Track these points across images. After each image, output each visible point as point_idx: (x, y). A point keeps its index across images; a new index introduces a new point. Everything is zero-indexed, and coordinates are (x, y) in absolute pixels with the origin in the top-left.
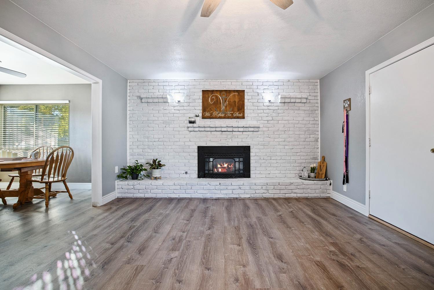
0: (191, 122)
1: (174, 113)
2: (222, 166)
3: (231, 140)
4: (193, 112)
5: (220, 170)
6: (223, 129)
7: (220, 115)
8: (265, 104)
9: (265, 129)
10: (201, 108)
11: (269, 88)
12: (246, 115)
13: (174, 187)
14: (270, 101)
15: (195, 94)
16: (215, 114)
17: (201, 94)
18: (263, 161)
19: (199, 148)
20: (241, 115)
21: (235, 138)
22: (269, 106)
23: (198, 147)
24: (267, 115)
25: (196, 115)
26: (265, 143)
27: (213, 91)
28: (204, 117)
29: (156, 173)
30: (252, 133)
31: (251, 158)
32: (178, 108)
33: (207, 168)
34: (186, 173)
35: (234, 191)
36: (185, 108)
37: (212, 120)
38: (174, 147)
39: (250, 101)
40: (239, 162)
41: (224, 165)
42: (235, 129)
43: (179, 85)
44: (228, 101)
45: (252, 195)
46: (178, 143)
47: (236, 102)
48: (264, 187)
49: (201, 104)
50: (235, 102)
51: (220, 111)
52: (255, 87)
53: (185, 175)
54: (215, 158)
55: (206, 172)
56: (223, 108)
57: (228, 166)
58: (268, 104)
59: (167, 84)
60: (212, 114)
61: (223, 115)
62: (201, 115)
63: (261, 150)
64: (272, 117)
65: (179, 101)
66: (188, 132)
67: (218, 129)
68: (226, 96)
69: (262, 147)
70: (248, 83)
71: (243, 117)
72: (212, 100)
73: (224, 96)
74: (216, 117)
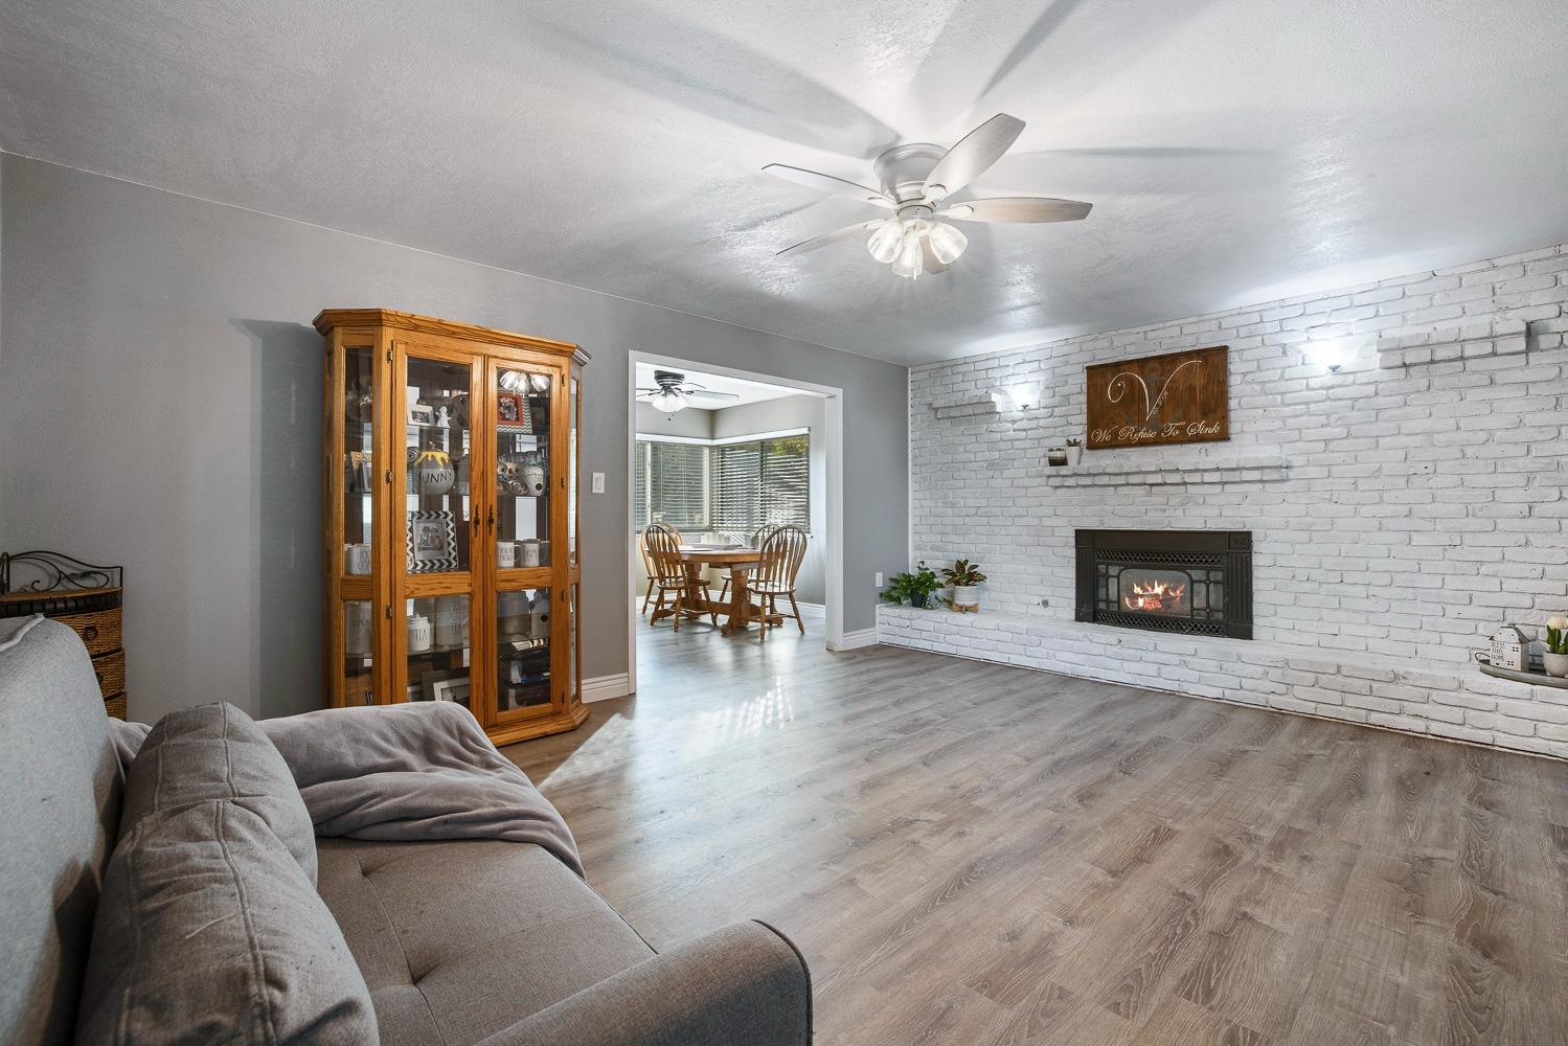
0: (1054, 462)
1: (1012, 440)
2: (1149, 591)
3: (1179, 512)
4: (1062, 432)
5: (1141, 602)
6: (1151, 479)
7: (1142, 434)
8: (1313, 383)
9: (1313, 472)
10: (1083, 418)
11: (1331, 321)
12: (1234, 428)
14: (1334, 369)
15: (1069, 380)
16: (1124, 433)
17: (1083, 378)
18: (1308, 586)
19: (1081, 535)
20: (1215, 429)
21: (1196, 504)
22: (1332, 387)
23: (1078, 532)
24: (1323, 420)
25: (1068, 441)
26: (1315, 524)
27: (1117, 366)
28: (1092, 446)
29: (965, 595)
30: (1260, 486)
31: (1256, 573)
32: (1025, 424)
33: (1102, 594)
34: (1045, 603)
35: (1164, 669)
36: (1041, 422)
37: (1117, 451)
38: (1013, 530)
39: (1249, 378)
40: (1207, 582)
41: (1153, 588)
42: (1189, 478)
43: (1024, 362)
44: (1168, 389)
45: (1227, 692)
46: (1025, 521)
47: (1195, 388)
48: (1275, 674)
49: (1084, 408)
50: (1192, 388)
51: (1141, 421)
52: (1269, 328)
53: (1041, 610)
54: (1126, 567)
55: (1102, 606)
56: (1151, 411)
57: (1166, 592)
58: (1330, 379)
59: (995, 363)
60: (1115, 434)
61: (1152, 435)
62: (1083, 439)
63: (1297, 546)
64: (1348, 426)
65: (1025, 407)
66: (1049, 490)
67: (1133, 479)
68: (1162, 374)
69: (1303, 536)
70: (1242, 320)
71: (1223, 437)
72: (1116, 391)
73: (1154, 375)
74: (1128, 444)
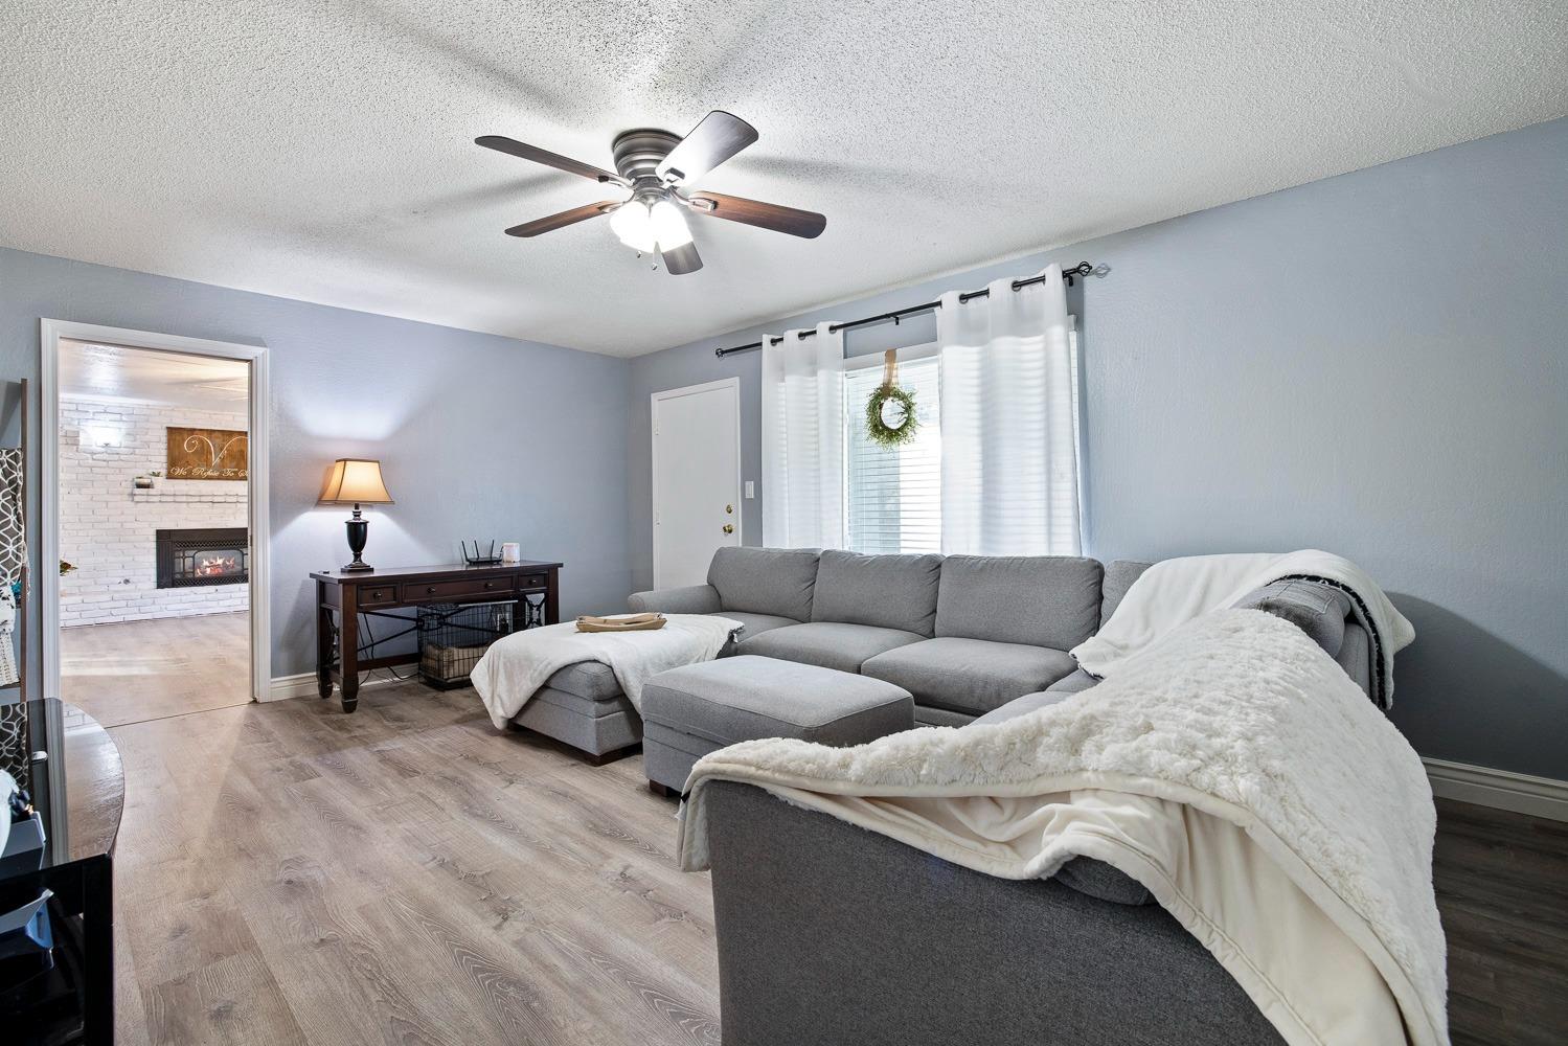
0: (139, 486)
1: (91, 467)
2: (212, 563)
3: (232, 518)
4: (143, 466)
5: (208, 571)
6: (216, 499)
7: (209, 473)
10: (164, 459)
13: (113, 604)
15: (149, 433)
16: (197, 471)
17: (165, 432)
19: (159, 532)
25: (153, 472)
27: (192, 431)
28: (170, 476)
32: (105, 457)
33: (177, 570)
34: (127, 581)
36: (122, 457)
37: (189, 481)
41: (218, 562)
42: (241, 499)
43: (105, 412)
44: (227, 450)
46: (105, 526)
49: (164, 452)
50: (241, 452)
51: (208, 465)
53: (123, 587)
54: (198, 550)
55: (178, 576)
56: (215, 461)
57: (224, 563)
60: (189, 471)
61: (216, 474)
62: (164, 472)
65: (107, 445)
66: (133, 503)
67: (204, 499)
68: (222, 441)
72: (190, 446)
73: (217, 441)
74: (200, 478)
